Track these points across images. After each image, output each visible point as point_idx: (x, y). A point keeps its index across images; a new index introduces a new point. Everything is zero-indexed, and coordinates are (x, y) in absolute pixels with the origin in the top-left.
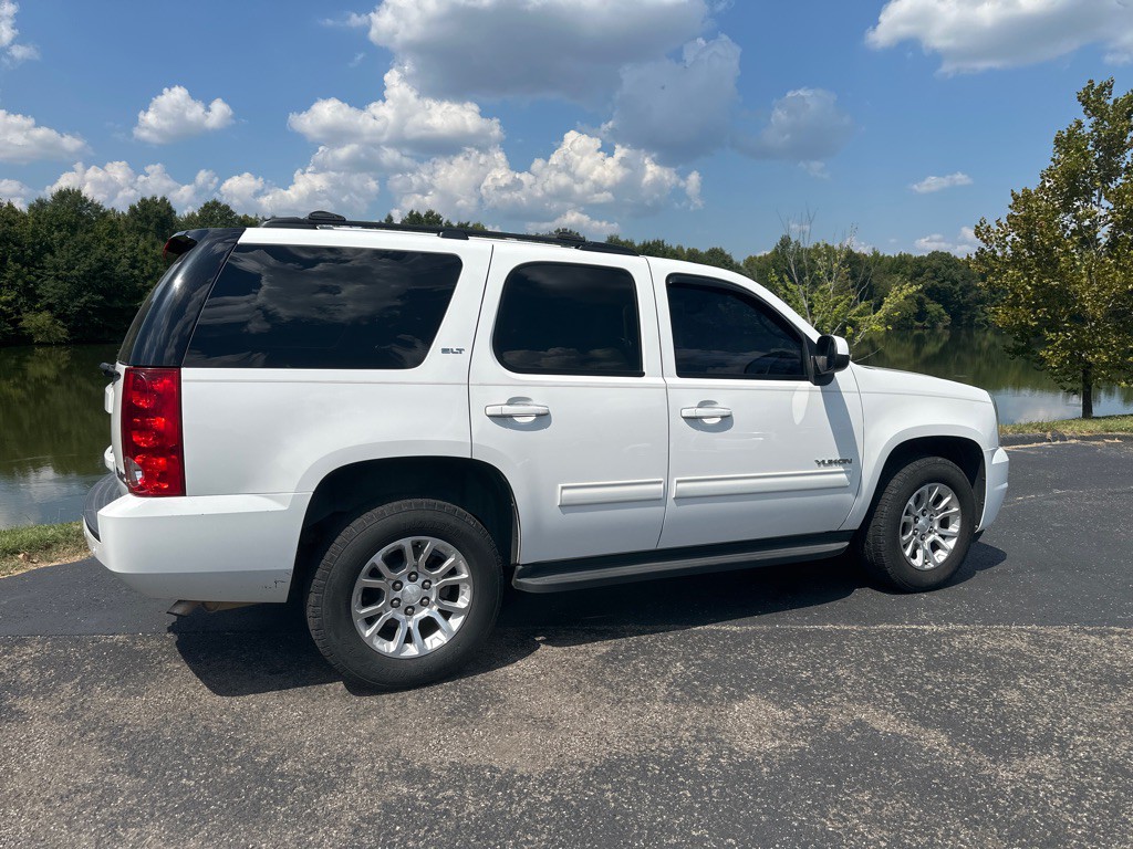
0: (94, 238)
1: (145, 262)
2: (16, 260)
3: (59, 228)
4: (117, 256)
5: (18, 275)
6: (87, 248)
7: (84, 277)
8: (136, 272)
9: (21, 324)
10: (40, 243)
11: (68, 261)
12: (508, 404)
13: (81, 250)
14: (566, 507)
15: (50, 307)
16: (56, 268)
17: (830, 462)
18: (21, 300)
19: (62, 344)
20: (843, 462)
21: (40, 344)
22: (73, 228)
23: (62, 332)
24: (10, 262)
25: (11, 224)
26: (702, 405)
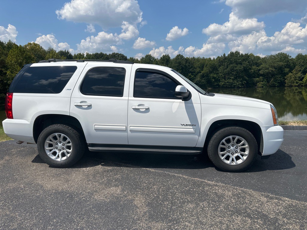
12: (80, 103)
14: (97, 130)
17: (187, 125)
20: (193, 125)
26: (139, 105)
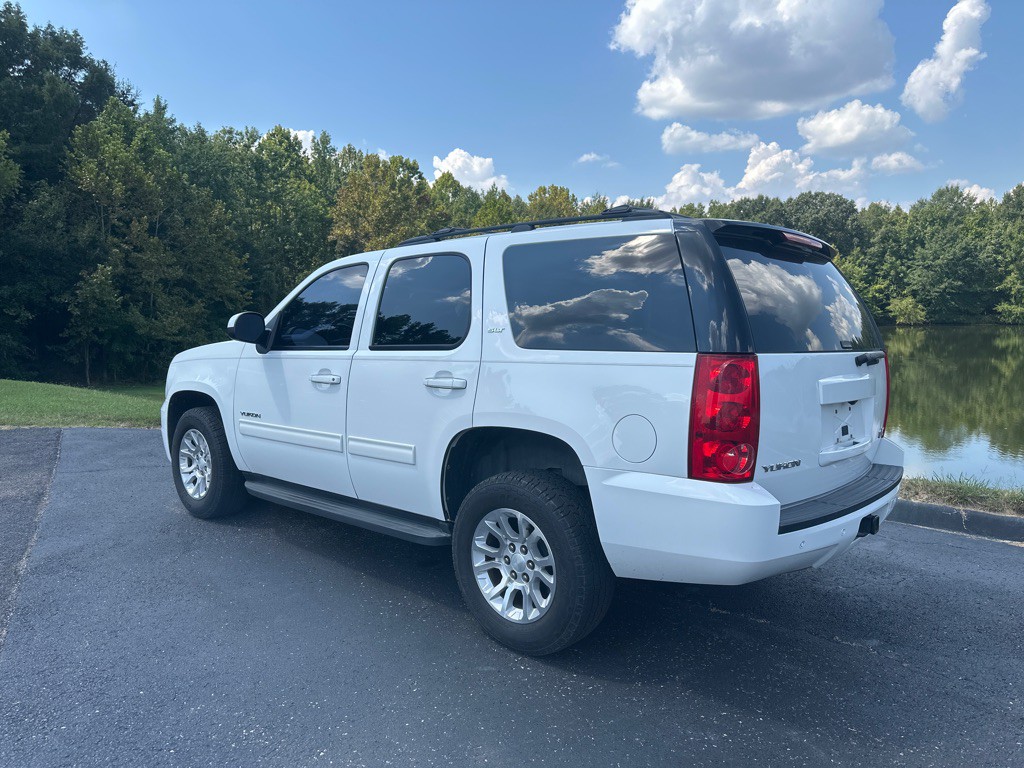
0: (963, 229)
1: (1008, 246)
2: (893, 253)
3: (932, 223)
4: (983, 244)
5: (893, 266)
6: (954, 239)
7: (947, 264)
8: (1000, 257)
9: (888, 308)
10: (914, 239)
11: (935, 252)
13: (948, 241)
15: (914, 294)
16: (924, 259)
18: (892, 287)
19: (920, 325)
21: (901, 325)
22: (945, 221)
23: (921, 315)
24: (887, 257)
25: (894, 224)
